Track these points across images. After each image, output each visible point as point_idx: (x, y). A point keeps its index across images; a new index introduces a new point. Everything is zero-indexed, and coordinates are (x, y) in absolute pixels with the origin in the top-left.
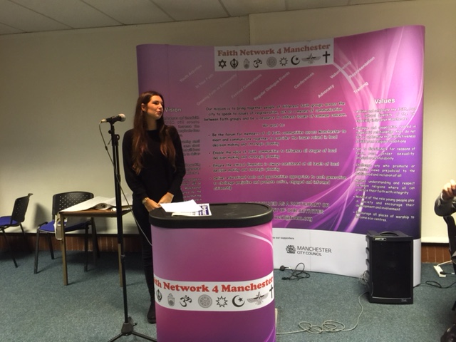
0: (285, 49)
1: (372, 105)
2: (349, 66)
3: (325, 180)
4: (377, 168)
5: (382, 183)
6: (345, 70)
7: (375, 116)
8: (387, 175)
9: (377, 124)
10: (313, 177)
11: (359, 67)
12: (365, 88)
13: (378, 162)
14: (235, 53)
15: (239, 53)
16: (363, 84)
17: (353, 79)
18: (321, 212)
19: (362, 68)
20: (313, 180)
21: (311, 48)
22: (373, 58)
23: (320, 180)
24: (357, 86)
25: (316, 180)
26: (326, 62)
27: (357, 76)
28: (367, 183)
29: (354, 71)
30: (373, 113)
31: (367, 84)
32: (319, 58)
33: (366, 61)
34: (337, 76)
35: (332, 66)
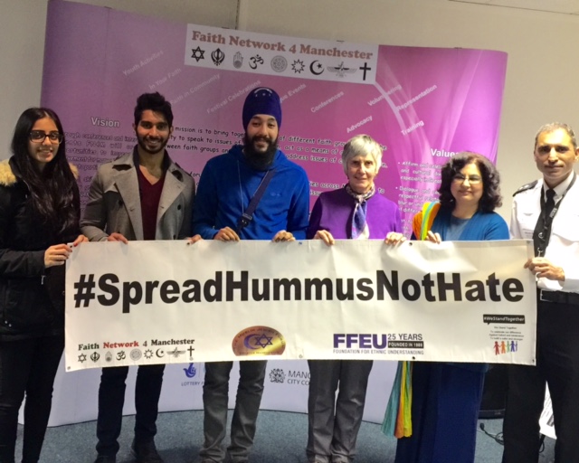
0: (302, 46)
1: (428, 154)
2: (397, 92)
6: (391, 96)
7: (429, 173)
9: (431, 186)
11: (413, 97)
12: (418, 129)
14: (221, 40)
15: (228, 40)
16: (416, 122)
17: (402, 112)
19: (417, 98)
21: (344, 54)
22: (435, 87)
24: (408, 125)
26: (364, 79)
27: (408, 107)
29: (404, 102)
30: (428, 169)
31: (421, 123)
32: (354, 70)
33: (423, 90)
34: (378, 103)
35: (372, 85)
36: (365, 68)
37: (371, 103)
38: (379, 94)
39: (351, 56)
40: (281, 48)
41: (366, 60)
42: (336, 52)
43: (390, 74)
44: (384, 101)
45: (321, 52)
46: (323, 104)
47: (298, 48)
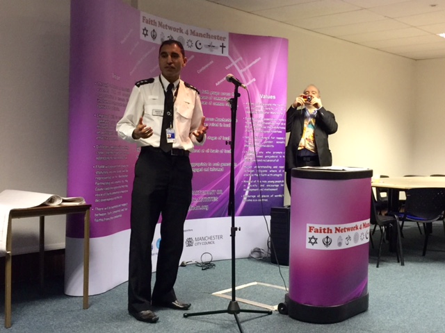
0: (191, 31)
1: (259, 98)
2: (240, 61)
3: (219, 167)
4: (261, 155)
5: (265, 167)
6: (237, 64)
7: (260, 109)
8: (268, 161)
9: (262, 116)
10: (210, 164)
11: (249, 64)
12: (253, 83)
13: (262, 149)
14: (155, 23)
15: (158, 24)
16: (252, 79)
17: (244, 73)
18: (215, 199)
19: (251, 65)
20: (210, 167)
21: (212, 37)
22: (260, 58)
23: (215, 167)
24: (247, 81)
25: (212, 167)
26: (222, 53)
27: (247, 71)
28: (253, 169)
29: (244, 67)
30: (259, 106)
31: (254, 80)
32: (217, 48)
33: (254, 60)
34: (231, 68)
35: (227, 57)
36: (223, 47)
37: (227, 68)
38: (231, 63)
39: (215, 38)
40: (181, 31)
41: (222, 42)
42: (208, 36)
43: (235, 50)
44: (234, 66)
45: (201, 35)
46: (204, 68)
47: (189, 32)
